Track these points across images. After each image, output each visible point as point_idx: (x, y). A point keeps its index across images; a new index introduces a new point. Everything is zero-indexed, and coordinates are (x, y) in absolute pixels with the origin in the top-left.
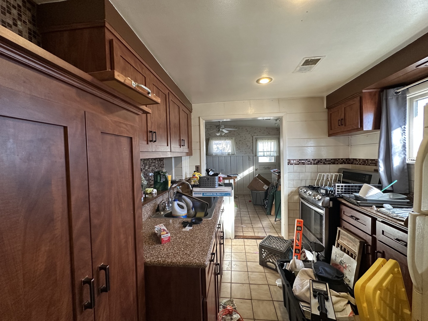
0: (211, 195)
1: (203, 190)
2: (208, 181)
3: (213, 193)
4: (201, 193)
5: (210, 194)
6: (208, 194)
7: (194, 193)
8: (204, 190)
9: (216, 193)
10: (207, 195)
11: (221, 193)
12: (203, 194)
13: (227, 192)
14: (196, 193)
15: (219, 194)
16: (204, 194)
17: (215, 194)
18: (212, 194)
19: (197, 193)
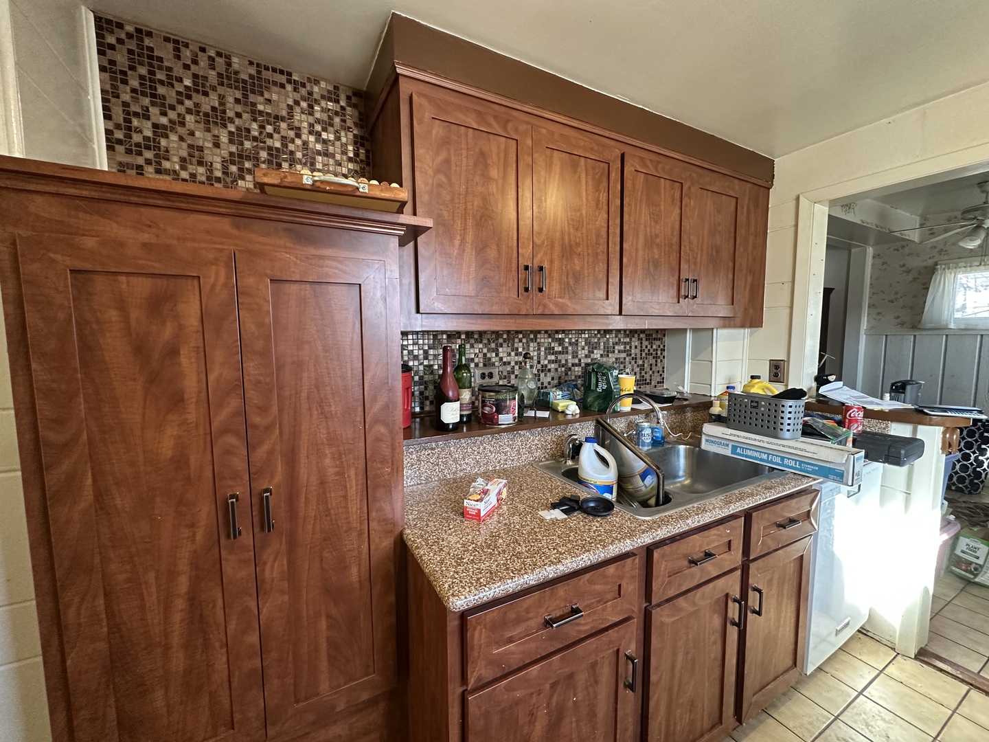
0: (761, 460)
1: (735, 435)
2: (755, 410)
3: (769, 454)
4: (727, 445)
5: (757, 455)
6: (749, 453)
7: (707, 441)
8: (738, 436)
9: (783, 458)
10: (746, 456)
11: (801, 462)
12: (734, 448)
13: (828, 465)
14: (712, 442)
15: (793, 464)
16: (738, 450)
17: (778, 460)
18: (765, 457)
19: (713, 440)
